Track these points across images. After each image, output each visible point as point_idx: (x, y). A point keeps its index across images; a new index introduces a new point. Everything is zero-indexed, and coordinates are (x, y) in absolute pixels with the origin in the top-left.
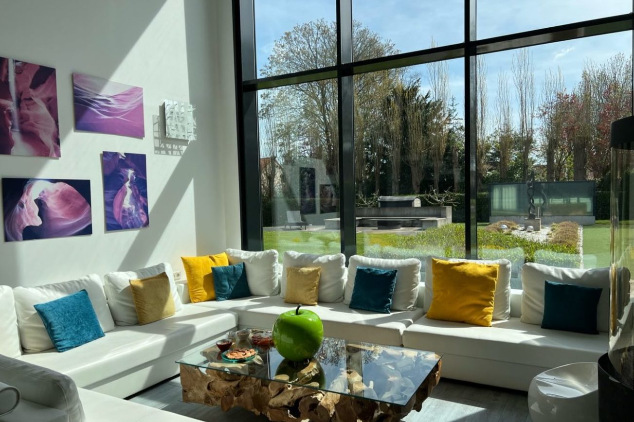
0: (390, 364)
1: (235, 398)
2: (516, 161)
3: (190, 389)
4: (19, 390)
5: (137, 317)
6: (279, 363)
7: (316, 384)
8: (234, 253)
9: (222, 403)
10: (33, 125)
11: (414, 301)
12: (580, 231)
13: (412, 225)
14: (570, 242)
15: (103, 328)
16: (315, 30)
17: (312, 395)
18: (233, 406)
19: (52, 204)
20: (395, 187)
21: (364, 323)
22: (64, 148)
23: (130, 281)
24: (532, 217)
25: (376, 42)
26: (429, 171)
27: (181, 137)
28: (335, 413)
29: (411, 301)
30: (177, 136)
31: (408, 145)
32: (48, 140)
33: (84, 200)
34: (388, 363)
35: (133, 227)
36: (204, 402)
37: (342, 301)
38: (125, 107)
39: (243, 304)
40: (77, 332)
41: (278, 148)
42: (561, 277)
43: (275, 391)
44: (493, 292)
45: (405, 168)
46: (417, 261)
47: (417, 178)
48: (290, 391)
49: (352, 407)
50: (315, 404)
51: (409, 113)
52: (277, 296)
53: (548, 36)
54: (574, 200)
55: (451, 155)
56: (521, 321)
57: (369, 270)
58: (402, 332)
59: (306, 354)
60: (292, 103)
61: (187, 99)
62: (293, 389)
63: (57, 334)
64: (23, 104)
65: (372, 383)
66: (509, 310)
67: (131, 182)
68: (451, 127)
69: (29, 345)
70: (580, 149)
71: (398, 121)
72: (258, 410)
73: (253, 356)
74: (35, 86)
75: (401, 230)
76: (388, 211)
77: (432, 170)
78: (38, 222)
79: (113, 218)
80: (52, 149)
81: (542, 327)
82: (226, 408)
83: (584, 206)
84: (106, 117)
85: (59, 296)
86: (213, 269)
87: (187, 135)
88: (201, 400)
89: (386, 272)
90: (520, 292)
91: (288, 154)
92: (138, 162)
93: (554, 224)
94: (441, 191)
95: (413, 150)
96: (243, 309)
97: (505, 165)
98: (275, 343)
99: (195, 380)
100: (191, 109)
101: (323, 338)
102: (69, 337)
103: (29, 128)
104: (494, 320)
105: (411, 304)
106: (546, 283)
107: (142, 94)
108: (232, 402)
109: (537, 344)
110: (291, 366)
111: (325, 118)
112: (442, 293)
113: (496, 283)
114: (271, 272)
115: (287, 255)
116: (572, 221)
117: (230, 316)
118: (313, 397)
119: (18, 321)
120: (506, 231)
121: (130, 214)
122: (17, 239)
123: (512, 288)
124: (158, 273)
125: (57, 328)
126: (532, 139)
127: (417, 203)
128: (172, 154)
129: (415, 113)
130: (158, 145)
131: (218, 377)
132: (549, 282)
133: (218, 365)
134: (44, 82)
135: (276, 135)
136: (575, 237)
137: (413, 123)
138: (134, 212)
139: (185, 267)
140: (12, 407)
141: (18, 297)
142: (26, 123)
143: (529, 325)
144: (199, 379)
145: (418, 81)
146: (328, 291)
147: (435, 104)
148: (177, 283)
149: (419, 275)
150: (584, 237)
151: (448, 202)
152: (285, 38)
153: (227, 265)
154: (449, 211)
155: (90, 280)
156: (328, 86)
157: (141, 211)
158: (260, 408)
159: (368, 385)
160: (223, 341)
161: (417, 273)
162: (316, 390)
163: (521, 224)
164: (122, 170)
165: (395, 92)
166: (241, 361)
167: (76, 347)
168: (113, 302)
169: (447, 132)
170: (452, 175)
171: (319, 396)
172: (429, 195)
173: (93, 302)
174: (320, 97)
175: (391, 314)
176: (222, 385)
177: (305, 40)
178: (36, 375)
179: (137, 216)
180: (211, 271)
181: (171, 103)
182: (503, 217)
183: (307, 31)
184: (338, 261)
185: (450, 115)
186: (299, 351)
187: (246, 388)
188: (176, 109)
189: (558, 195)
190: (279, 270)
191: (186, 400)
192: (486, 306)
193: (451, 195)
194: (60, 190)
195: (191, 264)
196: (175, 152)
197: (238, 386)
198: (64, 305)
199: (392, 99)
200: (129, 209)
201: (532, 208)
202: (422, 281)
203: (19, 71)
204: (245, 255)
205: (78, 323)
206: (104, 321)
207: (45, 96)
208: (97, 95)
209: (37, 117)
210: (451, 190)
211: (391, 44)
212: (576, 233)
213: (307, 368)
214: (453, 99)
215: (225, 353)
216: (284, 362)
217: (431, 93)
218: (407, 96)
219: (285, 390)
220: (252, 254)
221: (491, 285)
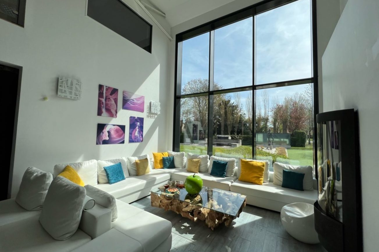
0: (227, 198)
1: (170, 207)
2: (263, 125)
3: (154, 202)
4: (95, 201)
5: (137, 173)
6: (186, 195)
7: (200, 204)
8: (170, 152)
9: (165, 208)
10: (109, 107)
11: (233, 174)
12: (286, 150)
13: (228, 145)
14: (284, 154)
15: (125, 176)
16: (198, 81)
17: (199, 208)
18: (169, 210)
19: (112, 133)
20: (222, 132)
21: (216, 181)
22: (118, 114)
23: (135, 160)
24: (269, 145)
25: (217, 86)
26: (233, 127)
27: (155, 113)
28: (207, 216)
29: (232, 174)
30: (154, 112)
31: (227, 118)
32: (114, 112)
33: (123, 132)
34: (226, 197)
35: (138, 142)
36: (158, 207)
37: (207, 172)
38: (139, 102)
39: (173, 170)
40: (117, 177)
41: (184, 117)
42: (289, 169)
43: (185, 205)
44: (263, 172)
45: (226, 126)
46: (235, 159)
47: (230, 130)
48: (190, 206)
49: (214, 215)
50: (200, 212)
51: (227, 108)
52: (184, 169)
53: (275, 85)
54: (282, 140)
55: (241, 122)
56: (274, 184)
57: (218, 161)
58: (230, 185)
59: (196, 192)
60: (189, 104)
61: (158, 101)
62: (192, 205)
63: (110, 178)
64: (107, 100)
65: (221, 205)
66: (269, 179)
67: (138, 127)
68: (241, 113)
69: (100, 181)
70: (284, 122)
71: (223, 111)
72: (178, 212)
73: (177, 191)
74: (111, 94)
75: (225, 147)
76: (219, 140)
77: (235, 127)
78: (107, 138)
79: (132, 139)
80: (114, 115)
81: (282, 187)
82: (166, 210)
83: (286, 142)
84: (133, 105)
85: (112, 164)
86: (163, 158)
87: (157, 112)
88: (157, 206)
89: (224, 162)
90: (272, 173)
91: (187, 120)
92: (141, 120)
93: (277, 148)
94: (238, 134)
95: (228, 121)
96: (173, 172)
97: (259, 127)
98: (185, 187)
99: (156, 198)
100: (159, 104)
101: (203, 186)
102: (114, 179)
103: (108, 108)
104: (264, 183)
105: (232, 175)
106: (283, 170)
107: (144, 98)
108: (169, 208)
109: (282, 193)
110: (191, 196)
111: (199, 109)
112: (244, 172)
113: (264, 169)
114: (182, 160)
115: (188, 154)
116: (283, 147)
117: (168, 175)
118: (199, 209)
119: (97, 172)
120: (260, 149)
121: (137, 137)
122: (100, 144)
123: (270, 171)
124: (145, 158)
125: (110, 175)
126: (268, 119)
127: (230, 138)
128: (152, 118)
129: (229, 109)
130: (148, 115)
131: (164, 198)
132: (285, 170)
133: (164, 194)
134: (114, 93)
135: (183, 113)
136: (285, 153)
137: (228, 111)
138: (138, 137)
139: (154, 156)
140: (92, 207)
141: (98, 164)
142: (107, 106)
143: (277, 185)
144: (157, 198)
145: (230, 98)
146: (203, 168)
147: (236, 106)
148: (151, 162)
149: (235, 164)
150: (288, 153)
151: (240, 138)
152: (188, 84)
153: (167, 156)
154: (241, 141)
155: (123, 159)
156: (201, 98)
157: (141, 136)
158: (179, 211)
159: (220, 206)
160: (166, 184)
161: (235, 163)
162: (201, 207)
163: (265, 147)
164: (136, 123)
165: (223, 102)
166: (173, 193)
167: (116, 182)
168: (129, 167)
169: (240, 115)
170: (241, 129)
171: (202, 209)
172: (234, 135)
173: (123, 167)
174: (198, 102)
175: (226, 178)
176: (165, 201)
177: (194, 84)
178: (101, 195)
179: (139, 138)
180: (162, 158)
181: (153, 101)
182: (259, 144)
183: (195, 82)
184: (206, 158)
185: (241, 110)
186: (194, 191)
187: (174, 203)
188: (155, 104)
189: (277, 138)
190: (185, 159)
191: (152, 205)
192: (260, 177)
193: (241, 136)
194: (116, 128)
195: (155, 155)
196: (153, 118)
197: (171, 202)
198: (113, 167)
199: (222, 104)
200: (137, 136)
201: (269, 142)
202: (236, 166)
203: (107, 90)
204: (174, 153)
205: (117, 174)
206: (126, 174)
207: (114, 98)
208: (130, 98)
209: (111, 104)
210: (241, 134)
211: (222, 86)
212: (285, 151)
213: (197, 197)
214: (242, 105)
215: (167, 189)
216: (188, 194)
217: (235, 102)
218: (226, 103)
219: (189, 206)
220: (176, 153)
221: (262, 170)
